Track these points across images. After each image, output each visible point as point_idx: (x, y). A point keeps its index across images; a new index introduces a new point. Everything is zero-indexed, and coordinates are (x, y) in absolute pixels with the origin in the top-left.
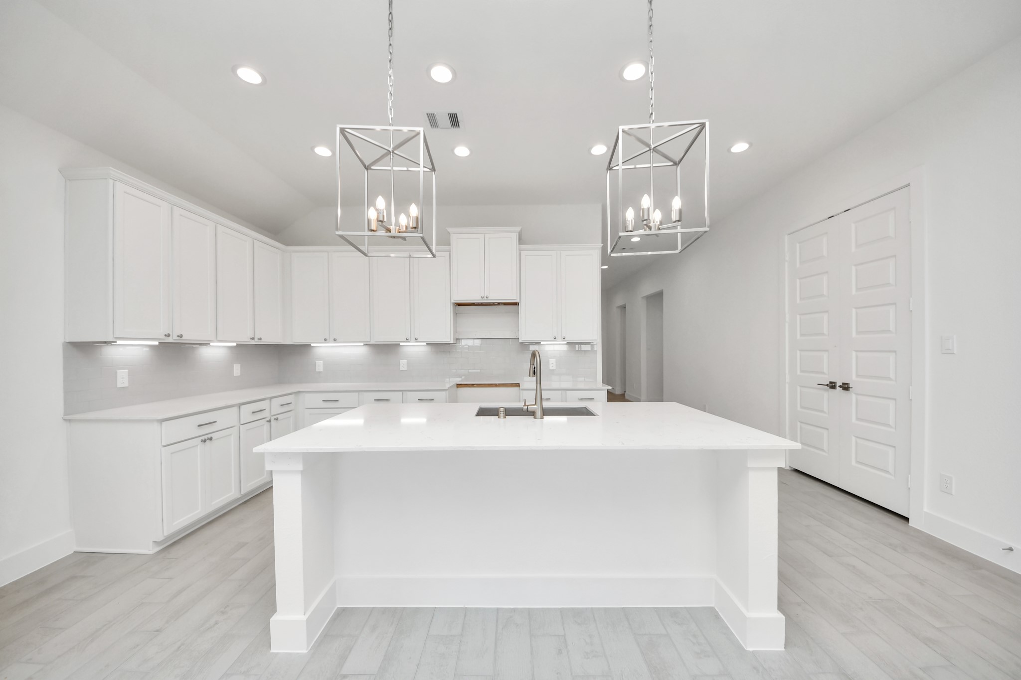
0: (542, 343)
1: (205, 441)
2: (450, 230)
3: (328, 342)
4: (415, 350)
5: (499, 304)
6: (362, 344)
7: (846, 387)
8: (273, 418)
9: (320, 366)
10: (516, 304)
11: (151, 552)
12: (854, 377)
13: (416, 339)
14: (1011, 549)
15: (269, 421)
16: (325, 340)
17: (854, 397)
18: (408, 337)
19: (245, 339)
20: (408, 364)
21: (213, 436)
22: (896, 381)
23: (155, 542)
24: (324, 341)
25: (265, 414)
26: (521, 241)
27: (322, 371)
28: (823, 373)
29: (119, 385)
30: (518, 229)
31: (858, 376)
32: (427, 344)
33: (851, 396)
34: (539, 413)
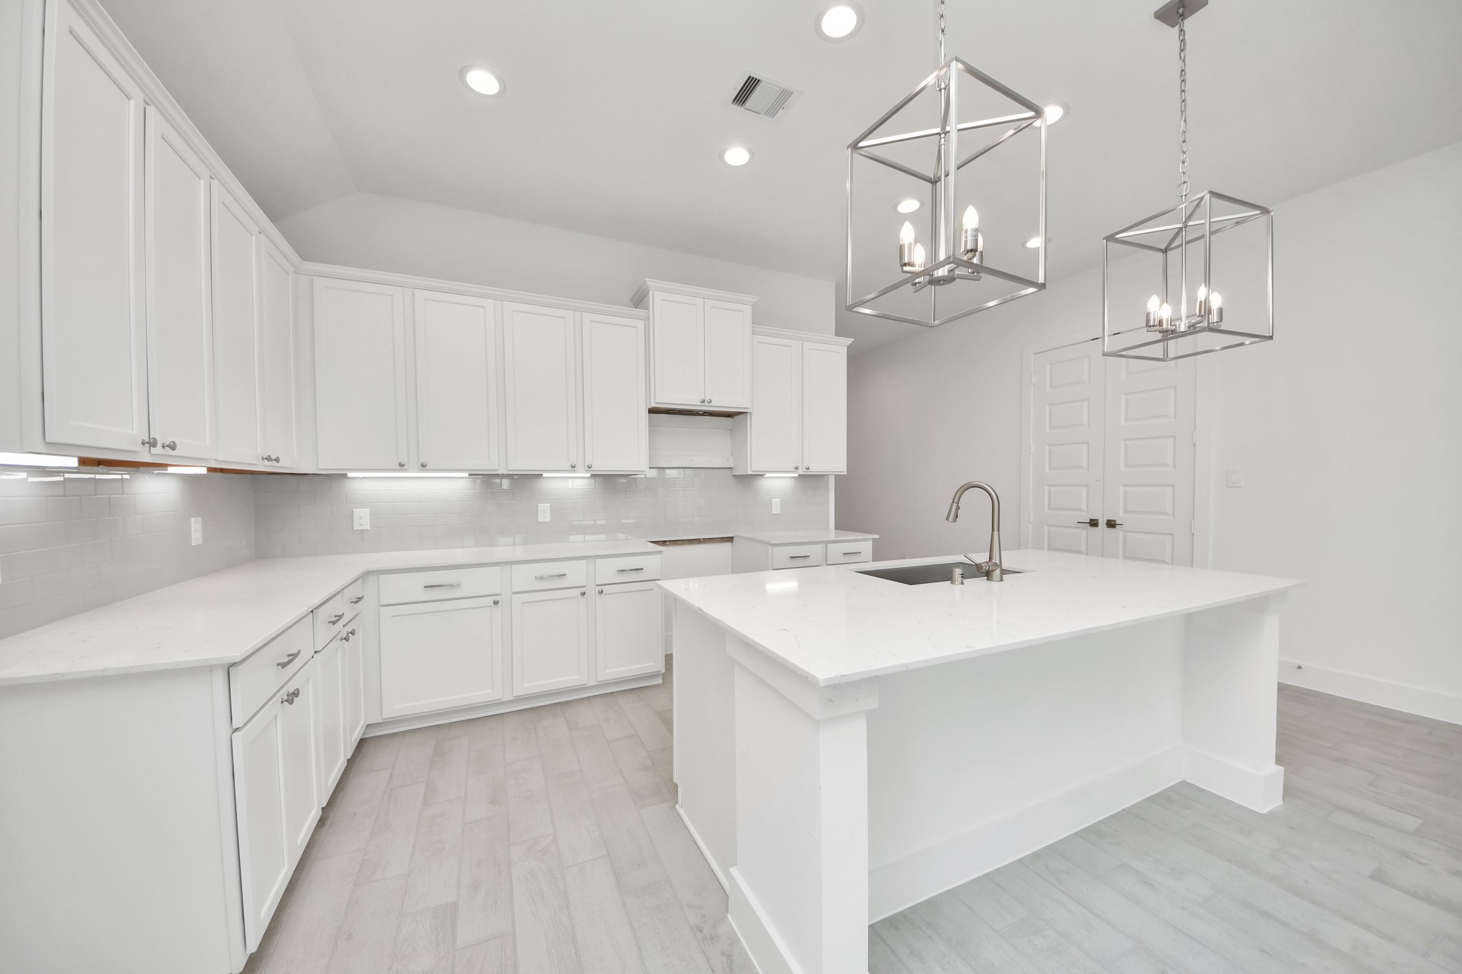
1: (289, 701)
2: (650, 283)
3: (406, 470)
6: (466, 475)
7: (1111, 524)
9: (362, 518)
12: (1121, 514)
13: (589, 467)
14: (1300, 667)
16: (401, 465)
17: (1121, 533)
18: (576, 462)
20: (553, 511)
22: (1173, 515)
24: (399, 467)
27: (368, 528)
28: (1080, 510)
31: (1126, 511)
33: (1118, 532)
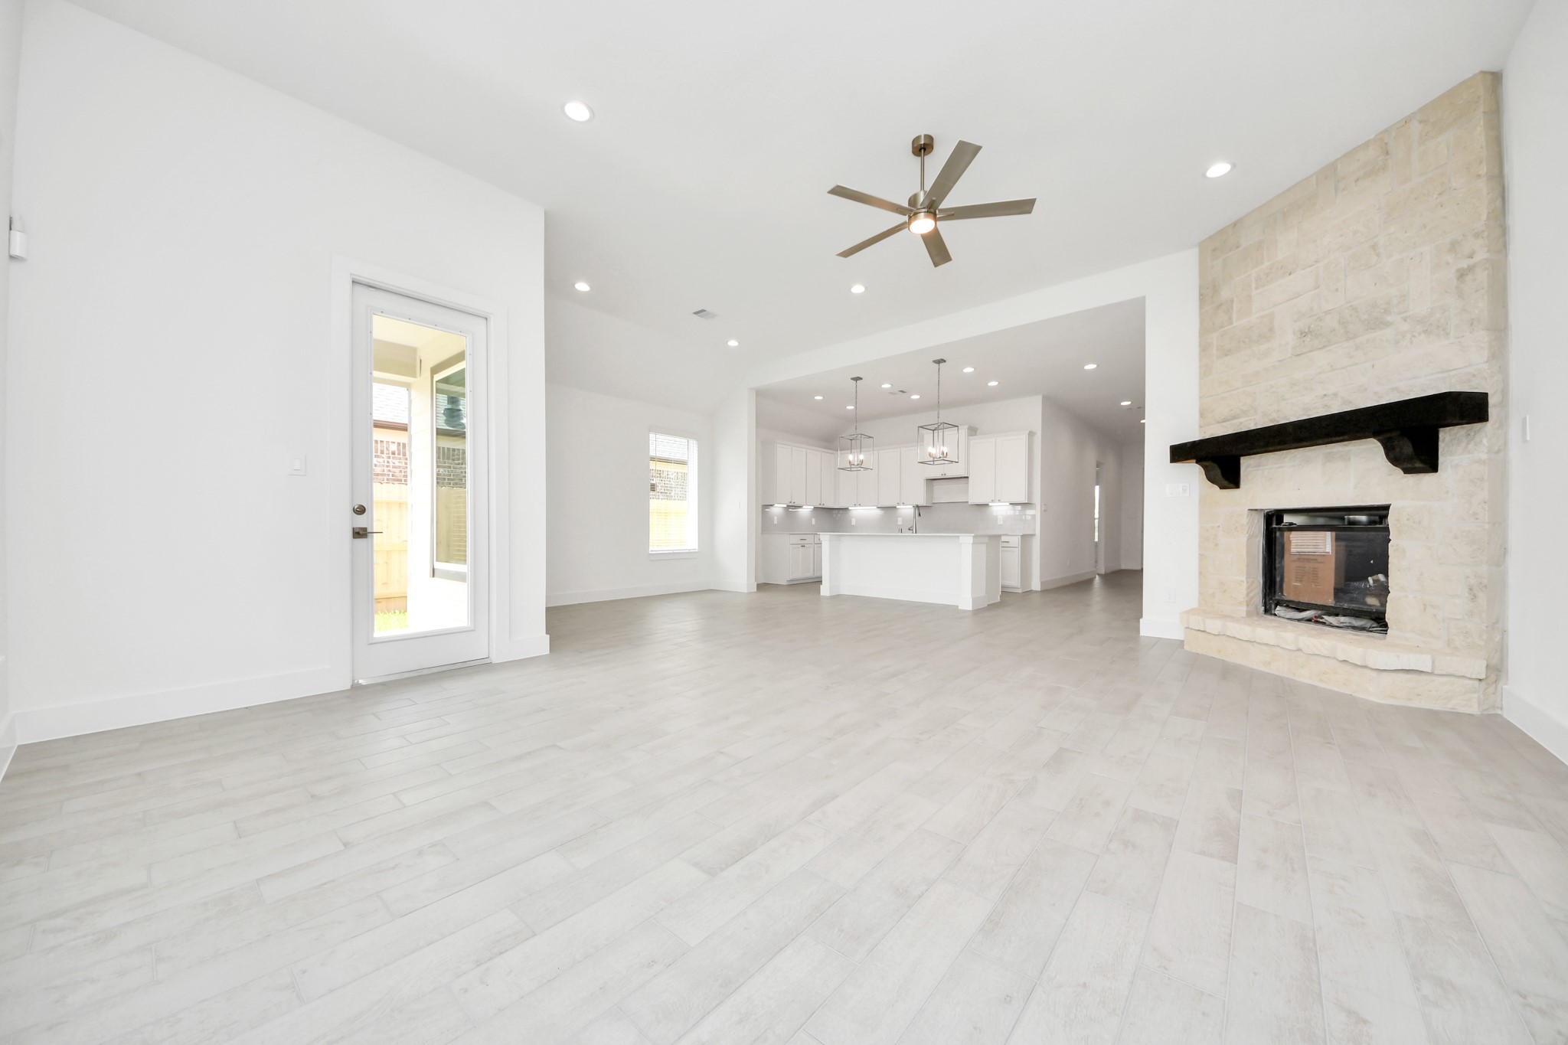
0: (990, 505)
1: (802, 546)
4: (907, 511)
6: (875, 508)
10: (967, 477)
11: (786, 585)
16: (858, 505)
18: (904, 503)
19: (819, 505)
20: (898, 518)
21: (805, 545)
27: (855, 525)
29: (774, 523)
32: (912, 507)
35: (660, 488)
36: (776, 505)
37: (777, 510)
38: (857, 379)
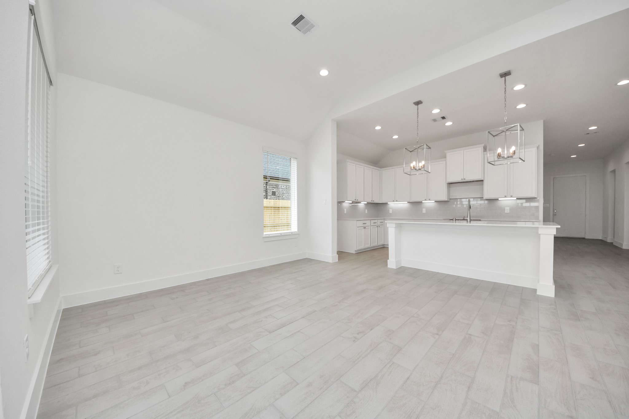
0: (499, 199)
1: (364, 228)
2: (446, 151)
4: (429, 204)
5: (473, 181)
6: (407, 202)
8: (378, 226)
9: (391, 211)
10: (482, 181)
11: (354, 253)
13: (429, 199)
15: (377, 227)
16: (393, 201)
18: (426, 199)
19: (370, 201)
20: (426, 210)
21: (366, 227)
23: (355, 251)
25: (376, 224)
26: (485, 149)
27: (393, 212)
29: (345, 213)
30: (483, 145)
32: (435, 201)
34: (469, 220)
35: (277, 194)
36: (346, 202)
37: (347, 204)
38: (418, 103)
